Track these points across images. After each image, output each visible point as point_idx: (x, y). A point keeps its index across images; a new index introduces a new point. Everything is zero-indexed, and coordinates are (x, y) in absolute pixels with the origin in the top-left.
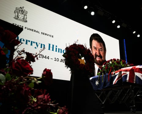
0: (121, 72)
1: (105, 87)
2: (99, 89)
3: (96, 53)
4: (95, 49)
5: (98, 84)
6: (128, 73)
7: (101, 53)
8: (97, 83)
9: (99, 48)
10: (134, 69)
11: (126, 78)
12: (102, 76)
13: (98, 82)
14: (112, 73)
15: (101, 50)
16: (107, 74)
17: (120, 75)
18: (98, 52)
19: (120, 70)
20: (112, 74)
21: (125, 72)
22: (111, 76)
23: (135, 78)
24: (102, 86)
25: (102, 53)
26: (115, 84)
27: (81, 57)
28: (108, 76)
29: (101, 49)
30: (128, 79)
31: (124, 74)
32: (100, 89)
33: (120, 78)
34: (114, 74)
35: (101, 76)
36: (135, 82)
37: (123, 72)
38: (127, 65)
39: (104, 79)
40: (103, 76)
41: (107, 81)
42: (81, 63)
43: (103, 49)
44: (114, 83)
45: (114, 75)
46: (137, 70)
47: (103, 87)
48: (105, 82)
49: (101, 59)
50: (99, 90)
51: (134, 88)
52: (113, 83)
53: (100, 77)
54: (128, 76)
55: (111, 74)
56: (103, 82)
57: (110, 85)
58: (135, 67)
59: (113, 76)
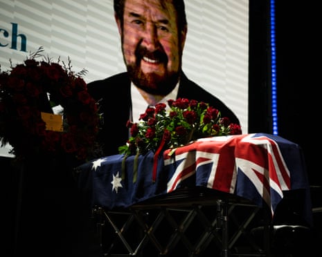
0: (193, 152)
1: (142, 199)
2: (123, 204)
3: (141, 40)
4: (139, 22)
5: (119, 188)
6: (215, 158)
7: (162, 42)
8: (116, 182)
9: (155, 19)
10: (234, 147)
11: (207, 175)
12: (133, 161)
13: (120, 180)
14: (166, 152)
15: (164, 28)
16: (151, 155)
17: (191, 164)
18: (148, 36)
19: (192, 145)
20: (167, 157)
21: (205, 155)
22: (163, 163)
23: (234, 176)
24: (133, 194)
25: (166, 40)
26: (172, 192)
27: (52, 103)
28: (152, 161)
29: (165, 22)
30: (211, 178)
31: (202, 159)
32: (126, 206)
33: (190, 174)
34: (173, 156)
35: (130, 158)
36: (232, 191)
37: (199, 155)
38: (218, 129)
39: (139, 171)
40: (138, 161)
41: (149, 179)
42: (48, 128)
43: (173, 20)
44: (169, 190)
45: (173, 162)
46: (244, 152)
47: (134, 200)
48: (142, 181)
49: (162, 66)
50: (123, 206)
51: (232, 207)
52: (166, 188)
53: (127, 163)
54: (214, 167)
55: (162, 157)
56: (134, 180)
57: (157, 192)
58: (238, 140)
59: (168, 162)
